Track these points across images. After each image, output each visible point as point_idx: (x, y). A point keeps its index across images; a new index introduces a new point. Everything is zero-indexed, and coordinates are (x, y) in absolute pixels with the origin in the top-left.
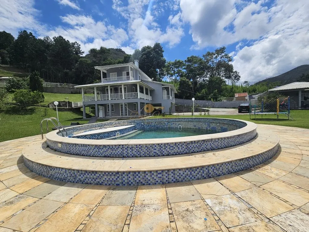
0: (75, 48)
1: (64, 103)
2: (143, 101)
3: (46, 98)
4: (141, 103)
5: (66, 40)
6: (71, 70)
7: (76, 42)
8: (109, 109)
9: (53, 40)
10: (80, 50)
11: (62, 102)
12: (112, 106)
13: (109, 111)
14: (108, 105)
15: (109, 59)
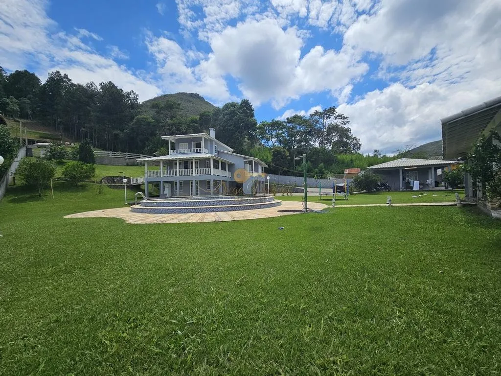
0: (130, 100)
1: (119, 178)
2: (217, 178)
3: (97, 172)
4: (214, 180)
5: (118, 88)
6: (122, 130)
7: (133, 92)
8: (176, 187)
9: (99, 87)
10: (138, 102)
11: (116, 177)
12: (181, 183)
13: (176, 189)
14: (176, 183)
15: (179, 117)
